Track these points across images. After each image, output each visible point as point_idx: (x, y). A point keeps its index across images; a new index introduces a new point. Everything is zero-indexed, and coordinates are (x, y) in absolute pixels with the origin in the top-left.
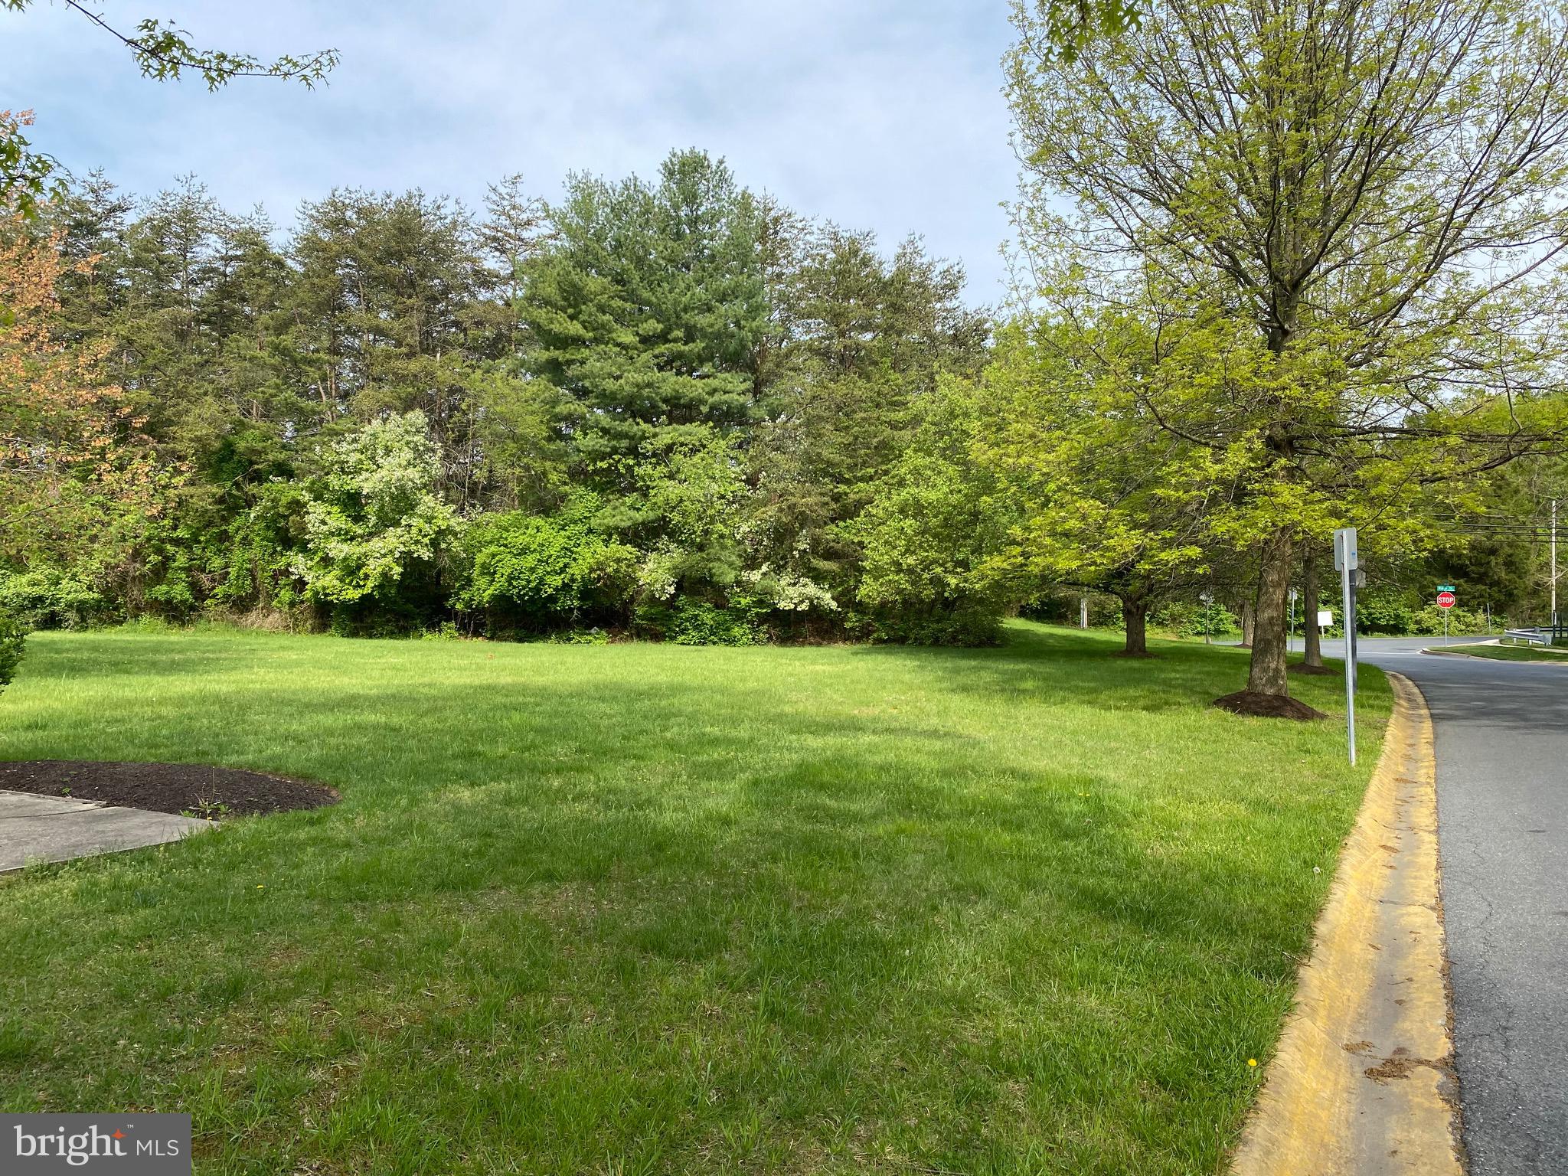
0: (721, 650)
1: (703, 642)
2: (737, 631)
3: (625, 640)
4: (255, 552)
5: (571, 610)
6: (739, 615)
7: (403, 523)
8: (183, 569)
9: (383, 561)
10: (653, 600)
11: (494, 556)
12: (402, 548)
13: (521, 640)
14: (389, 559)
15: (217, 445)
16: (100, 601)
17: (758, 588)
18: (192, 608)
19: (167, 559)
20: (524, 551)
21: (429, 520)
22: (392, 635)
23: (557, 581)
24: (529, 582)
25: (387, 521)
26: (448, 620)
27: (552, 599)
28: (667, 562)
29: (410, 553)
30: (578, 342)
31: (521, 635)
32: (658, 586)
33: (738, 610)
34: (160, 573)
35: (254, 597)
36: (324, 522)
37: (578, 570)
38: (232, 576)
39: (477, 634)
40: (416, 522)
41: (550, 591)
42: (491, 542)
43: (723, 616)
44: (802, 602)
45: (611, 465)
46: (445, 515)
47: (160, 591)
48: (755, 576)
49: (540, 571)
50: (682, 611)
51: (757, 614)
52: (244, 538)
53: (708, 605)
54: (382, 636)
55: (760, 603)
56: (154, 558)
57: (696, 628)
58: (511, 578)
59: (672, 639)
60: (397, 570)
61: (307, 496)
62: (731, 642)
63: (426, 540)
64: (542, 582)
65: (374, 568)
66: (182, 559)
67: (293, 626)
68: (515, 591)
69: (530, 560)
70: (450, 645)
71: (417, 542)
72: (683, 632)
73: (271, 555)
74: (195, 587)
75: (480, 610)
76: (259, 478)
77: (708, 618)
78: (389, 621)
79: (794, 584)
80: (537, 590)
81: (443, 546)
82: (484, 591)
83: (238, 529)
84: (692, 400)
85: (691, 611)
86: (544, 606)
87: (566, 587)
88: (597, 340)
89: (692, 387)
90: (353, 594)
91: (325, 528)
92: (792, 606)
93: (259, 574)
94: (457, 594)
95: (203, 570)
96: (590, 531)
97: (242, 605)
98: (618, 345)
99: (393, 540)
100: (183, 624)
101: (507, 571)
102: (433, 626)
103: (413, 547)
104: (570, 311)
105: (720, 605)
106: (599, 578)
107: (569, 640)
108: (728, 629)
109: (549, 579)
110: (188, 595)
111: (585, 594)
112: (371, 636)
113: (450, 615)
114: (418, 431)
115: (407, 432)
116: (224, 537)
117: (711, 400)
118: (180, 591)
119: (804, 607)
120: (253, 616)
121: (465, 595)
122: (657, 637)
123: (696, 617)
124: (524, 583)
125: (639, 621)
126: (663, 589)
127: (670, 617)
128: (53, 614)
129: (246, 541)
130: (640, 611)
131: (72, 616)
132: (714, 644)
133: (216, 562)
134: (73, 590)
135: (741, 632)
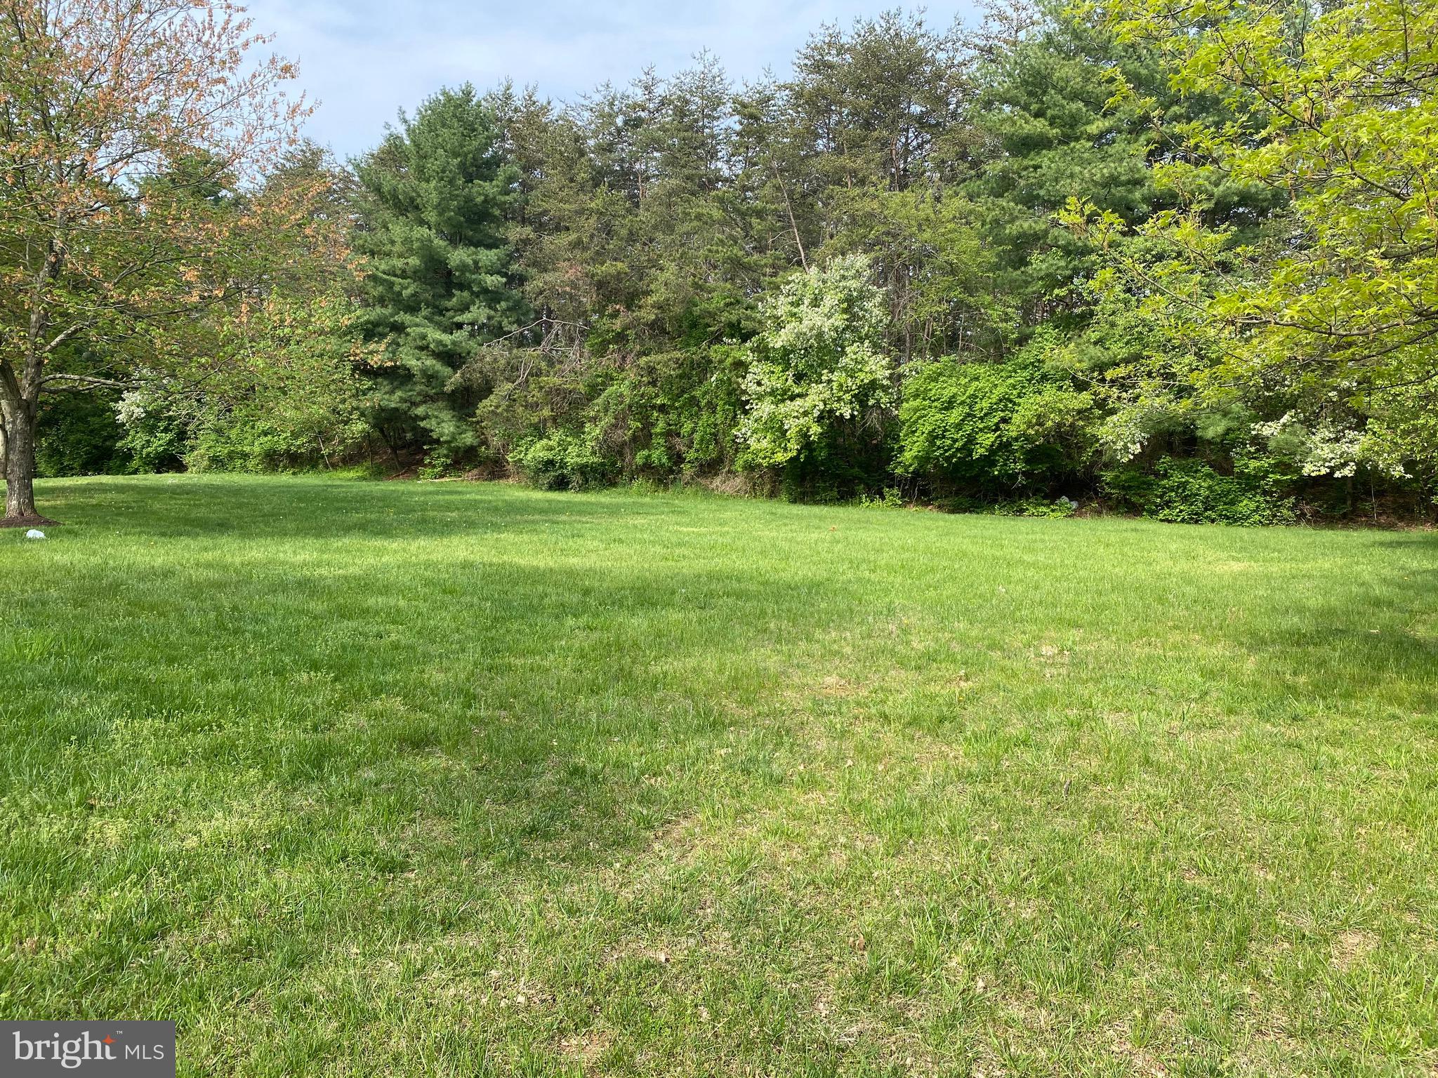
0: (1221, 529)
1: (1195, 519)
2: (1246, 505)
3: (1099, 513)
4: (719, 417)
5: (1015, 475)
6: (1251, 484)
7: (824, 378)
8: (661, 434)
9: (802, 421)
11: (916, 410)
12: (823, 406)
13: (956, 510)
14: (809, 418)
16: (603, 464)
17: (1275, 445)
18: (671, 471)
19: (648, 425)
20: (949, 405)
21: (851, 374)
22: (837, 501)
23: (987, 439)
24: (955, 441)
26: (891, 487)
27: (989, 460)
29: (831, 411)
30: (1041, 143)
31: (966, 502)
32: (1120, 445)
33: (1248, 476)
34: (643, 439)
35: (719, 461)
36: (759, 382)
37: (1016, 425)
38: (696, 441)
39: (926, 504)
40: (839, 376)
41: (981, 451)
42: (916, 396)
43: (1226, 484)
44: (1345, 465)
46: (877, 367)
47: (642, 455)
48: (1270, 430)
49: (968, 429)
50: (1165, 476)
51: (1276, 482)
52: (709, 403)
53: (1207, 469)
54: (827, 502)
55: (1281, 467)
56: (635, 424)
57: (1185, 499)
58: (932, 438)
59: (1153, 513)
60: (816, 429)
61: (751, 356)
62: (1233, 520)
63: (847, 397)
64: (971, 440)
66: (660, 427)
67: (754, 490)
68: (941, 452)
69: (955, 416)
70: (894, 513)
71: (839, 399)
72: (1168, 504)
74: (671, 452)
76: (717, 339)
77: (1201, 484)
78: (832, 486)
79: (1337, 440)
80: (967, 450)
81: (871, 402)
82: (911, 452)
83: (706, 393)
85: (1177, 478)
86: (980, 470)
87: (1004, 446)
88: (1065, 140)
90: (780, 457)
91: (760, 388)
92: (1324, 471)
93: (720, 436)
94: (896, 456)
95: (678, 435)
96: (1044, 378)
97: (710, 468)
98: (1090, 138)
99: (815, 397)
100: (666, 488)
102: (874, 492)
103: (836, 405)
104: (1034, 107)
105: (1223, 467)
106: (1039, 435)
107: (1021, 511)
108: (1233, 503)
109: (981, 438)
110: (664, 460)
111: (1033, 456)
112: (817, 503)
113: (892, 481)
116: (693, 401)
117: (1218, 191)
118: (658, 455)
119: (1348, 472)
120: (717, 481)
121: (902, 458)
122: (1133, 511)
123: (1184, 485)
124: (949, 442)
125: (1108, 490)
126: (1126, 448)
127: (1149, 485)
128: (563, 476)
129: (712, 407)
130: (1108, 476)
131: (576, 479)
132: (1213, 521)
133: (687, 427)
134: (577, 454)
135: (1253, 505)
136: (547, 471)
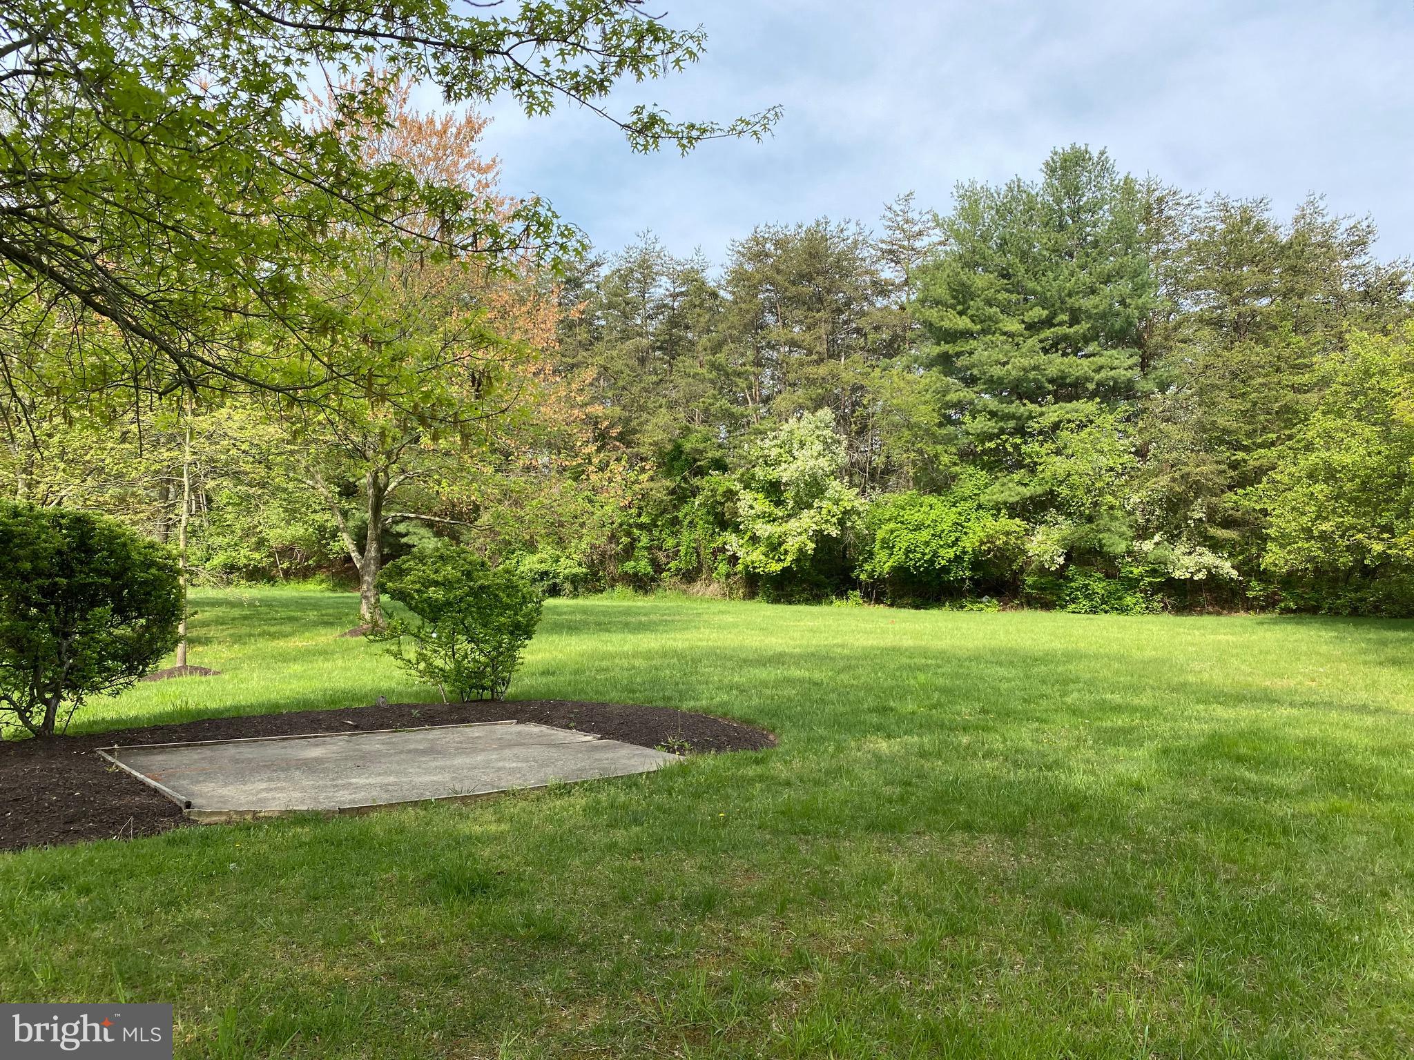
0: (1113, 617)
1: (1094, 610)
2: (1129, 600)
3: (1016, 608)
4: (699, 533)
5: (963, 580)
6: (1132, 584)
7: (815, 505)
8: (646, 548)
9: (799, 539)
10: (1042, 571)
11: (892, 532)
12: (815, 527)
13: (917, 607)
14: (804, 536)
15: (669, 447)
16: (586, 574)
17: (1151, 558)
18: (653, 580)
19: (635, 540)
20: (919, 527)
21: (837, 502)
22: (807, 602)
23: (950, 553)
24: (924, 554)
25: (802, 504)
26: (854, 589)
27: (946, 570)
28: (1056, 534)
29: (821, 531)
30: (967, 334)
31: (919, 601)
32: (1047, 557)
33: (1130, 579)
34: (629, 552)
35: (698, 570)
36: (751, 507)
37: (969, 543)
38: (682, 554)
39: (878, 601)
40: (826, 504)
41: (943, 563)
42: (890, 520)
43: (1114, 585)
44: (1199, 571)
45: (998, 445)
46: (850, 497)
47: (629, 566)
48: (1148, 546)
49: (934, 545)
50: (1072, 580)
51: (1150, 583)
52: (691, 522)
53: (1098, 575)
54: (799, 602)
55: (1154, 572)
56: (625, 540)
57: (1086, 597)
58: (908, 552)
59: (1063, 607)
60: (811, 546)
61: (738, 486)
62: (1123, 610)
63: (834, 520)
64: (935, 554)
65: (792, 544)
66: (644, 540)
67: (729, 594)
68: (912, 563)
69: (925, 535)
70: (856, 610)
71: (827, 521)
72: (1073, 601)
73: (711, 535)
74: (654, 562)
75: (880, 580)
76: (701, 472)
77: (1099, 587)
78: (804, 590)
79: (1190, 553)
80: (931, 562)
81: (849, 524)
82: (884, 563)
83: (686, 515)
84: (1077, 378)
85: (1081, 581)
86: (938, 576)
87: (958, 559)
88: (984, 332)
89: (1078, 366)
90: (776, 567)
91: (753, 512)
92: (1188, 576)
93: (702, 552)
94: (861, 566)
95: (660, 549)
96: (980, 507)
97: (690, 576)
98: (1005, 334)
99: (807, 520)
100: (646, 592)
101: (904, 545)
102: (842, 594)
103: (824, 526)
104: (959, 308)
105: (1111, 574)
106: (989, 551)
107: (962, 607)
108: (1120, 598)
109: (942, 552)
110: (649, 569)
111: (976, 565)
112: (790, 603)
113: (855, 584)
114: (827, 426)
115: (817, 427)
116: (675, 521)
117: (1097, 377)
118: (644, 566)
119: (1201, 576)
120: (698, 585)
121: (867, 567)
122: (1047, 606)
123: (1086, 586)
124: (920, 555)
125: (1029, 590)
126: (1052, 560)
127: (1060, 586)
128: (555, 585)
129: (692, 525)
130: (1029, 580)
131: (568, 586)
132: (1106, 612)
133: (670, 542)
134: (568, 566)
135: (1134, 600)
136: (542, 579)
